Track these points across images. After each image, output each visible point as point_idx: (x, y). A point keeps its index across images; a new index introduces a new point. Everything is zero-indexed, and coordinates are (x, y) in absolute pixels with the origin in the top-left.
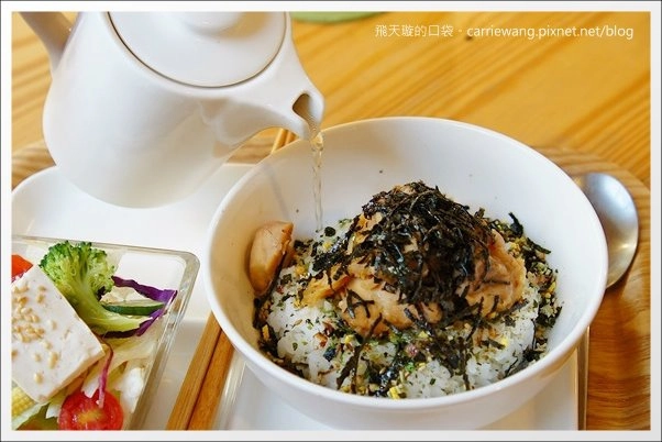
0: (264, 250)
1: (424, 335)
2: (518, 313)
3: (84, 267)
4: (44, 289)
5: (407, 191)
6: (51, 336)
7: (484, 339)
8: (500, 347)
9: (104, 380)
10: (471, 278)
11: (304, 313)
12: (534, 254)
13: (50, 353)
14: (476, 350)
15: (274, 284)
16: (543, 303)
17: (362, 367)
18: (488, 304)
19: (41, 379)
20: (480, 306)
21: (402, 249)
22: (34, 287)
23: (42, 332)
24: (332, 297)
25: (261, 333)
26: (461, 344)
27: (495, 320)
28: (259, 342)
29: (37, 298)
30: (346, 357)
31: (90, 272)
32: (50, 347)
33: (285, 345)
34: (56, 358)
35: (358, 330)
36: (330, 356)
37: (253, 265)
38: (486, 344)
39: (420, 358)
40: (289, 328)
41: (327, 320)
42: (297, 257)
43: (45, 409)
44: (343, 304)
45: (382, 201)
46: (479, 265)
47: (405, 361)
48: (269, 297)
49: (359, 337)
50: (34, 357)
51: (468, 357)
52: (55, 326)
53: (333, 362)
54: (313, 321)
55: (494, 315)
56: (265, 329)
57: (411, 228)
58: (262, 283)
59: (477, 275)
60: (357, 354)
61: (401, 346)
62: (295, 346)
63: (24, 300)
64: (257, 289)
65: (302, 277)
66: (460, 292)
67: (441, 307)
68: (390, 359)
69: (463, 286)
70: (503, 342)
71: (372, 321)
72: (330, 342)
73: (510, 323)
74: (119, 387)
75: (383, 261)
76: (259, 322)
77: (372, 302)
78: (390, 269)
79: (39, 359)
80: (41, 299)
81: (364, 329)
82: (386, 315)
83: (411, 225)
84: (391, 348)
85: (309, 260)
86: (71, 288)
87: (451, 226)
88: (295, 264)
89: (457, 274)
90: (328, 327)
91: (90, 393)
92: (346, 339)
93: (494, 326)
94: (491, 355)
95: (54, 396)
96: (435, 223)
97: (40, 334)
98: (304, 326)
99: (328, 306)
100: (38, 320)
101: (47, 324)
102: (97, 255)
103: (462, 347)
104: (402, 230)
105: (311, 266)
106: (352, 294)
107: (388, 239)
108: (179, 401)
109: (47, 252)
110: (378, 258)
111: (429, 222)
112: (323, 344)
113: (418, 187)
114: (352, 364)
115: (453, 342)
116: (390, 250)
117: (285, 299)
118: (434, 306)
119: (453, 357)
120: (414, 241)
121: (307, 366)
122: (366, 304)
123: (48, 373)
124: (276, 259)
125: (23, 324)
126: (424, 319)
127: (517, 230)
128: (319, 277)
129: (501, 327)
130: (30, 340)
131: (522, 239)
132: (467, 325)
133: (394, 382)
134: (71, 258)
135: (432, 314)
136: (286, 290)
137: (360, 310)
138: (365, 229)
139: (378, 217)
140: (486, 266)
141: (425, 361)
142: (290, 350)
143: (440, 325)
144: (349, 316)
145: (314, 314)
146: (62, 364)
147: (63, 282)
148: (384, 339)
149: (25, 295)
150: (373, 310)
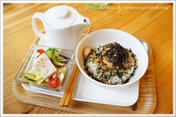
0: (87, 52)
1: (115, 71)
2: (131, 68)
3: (54, 53)
4: (46, 58)
5: (114, 44)
6: (47, 67)
7: (126, 72)
8: (128, 74)
9: (57, 76)
10: (125, 61)
11: (94, 64)
12: (133, 56)
13: (47, 70)
14: (124, 74)
15: (88, 58)
16: (135, 65)
17: (104, 76)
18: (127, 66)
19: (45, 75)
20: (126, 66)
21: (113, 56)
22: (44, 58)
23: (45, 66)
24: (99, 62)
25: (85, 67)
26: (122, 73)
27: (128, 69)
28: (85, 69)
29: (45, 60)
30: (101, 74)
31: (55, 54)
32: (47, 69)
33: (89, 69)
34: (48, 71)
35: (103, 69)
36: (98, 73)
37: (84, 54)
38: (126, 73)
39: (114, 75)
40: (90, 67)
41: (98, 66)
42: (92, 53)
43: (46, 80)
44: (101, 64)
45: (109, 45)
46: (127, 59)
47: (112, 75)
48: (87, 60)
49: (103, 70)
50: (44, 74)
51: (123, 75)
52: (48, 65)
53: (98, 74)
54: (95, 66)
55: (128, 68)
56: (86, 66)
57: (115, 52)
58: (86, 57)
59: (126, 61)
60: (103, 74)
61: (111, 73)
62: (91, 70)
63: (42, 60)
64: (85, 58)
65: (93, 57)
66: (123, 64)
67: (119, 67)
68: (109, 75)
69: (123, 63)
70: (129, 73)
71: (106, 68)
72: (98, 71)
73: (130, 69)
74: (59, 77)
75: (110, 58)
76: (85, 65)
77: (107, 64)
78: (111, 59)
79: (45, 71)
80: (46, 60)
81: (104, 69)
82: (109, 67)
83: (115, 51)
84: (109, 73)
85: (95, 54)
86: (51, 57)
87: (122, 52)
88: (92, 54)
89: (122, 61)
90: (98, 68)
91: (54, 78)
92: (101, 70)
93: (127, 70)
94: (126, 75)
95: (47, 78)
96: (120, 51)
97: (45, 67)
98: (93, 67)
99: (98, 64)
100: (45, 64)
101: (46, 65)
102: (56, 51)
103: (122, 74)
104: (113, 52)
105: (95, 55)
106: (103, 62)
107: (111, 53)
108: (70, 79)
109: (47, 50)
110: (109, 57)
111: (119, 51)
112: (97, 71)
113: (116, 43)
114: (102, 75)
115: (120, 73)
116: (111, 56)
117: (90, 61)
118: (118, 67)
119: (120, 75)
120: (116, 54)
121: (93, 74)
122: (105, 65)
123: (46, 74)
124: (89, 54)
125: (42, 65)
126: (116, 69)
127: (130, 51)
128: (97, 58)
129: (128, 70)
130: (43, 68)
131: (131, 53)
132: (123, 70)
133: (109, 79)
134: (52, 51)
135: (117, 68)
136: (90, 59)
137: (104, 66)
138: (106, 50)
139: (109, 49)
140: (128, 60)
141: (115, 76)
142: (90, 71)
143: (119, 69)
144: (102, 67)
145: (95, 65)
146: (49, 72)
147: (50, 55)
148: (108, 71)
149: (43, 59)
150: (107, 66)
